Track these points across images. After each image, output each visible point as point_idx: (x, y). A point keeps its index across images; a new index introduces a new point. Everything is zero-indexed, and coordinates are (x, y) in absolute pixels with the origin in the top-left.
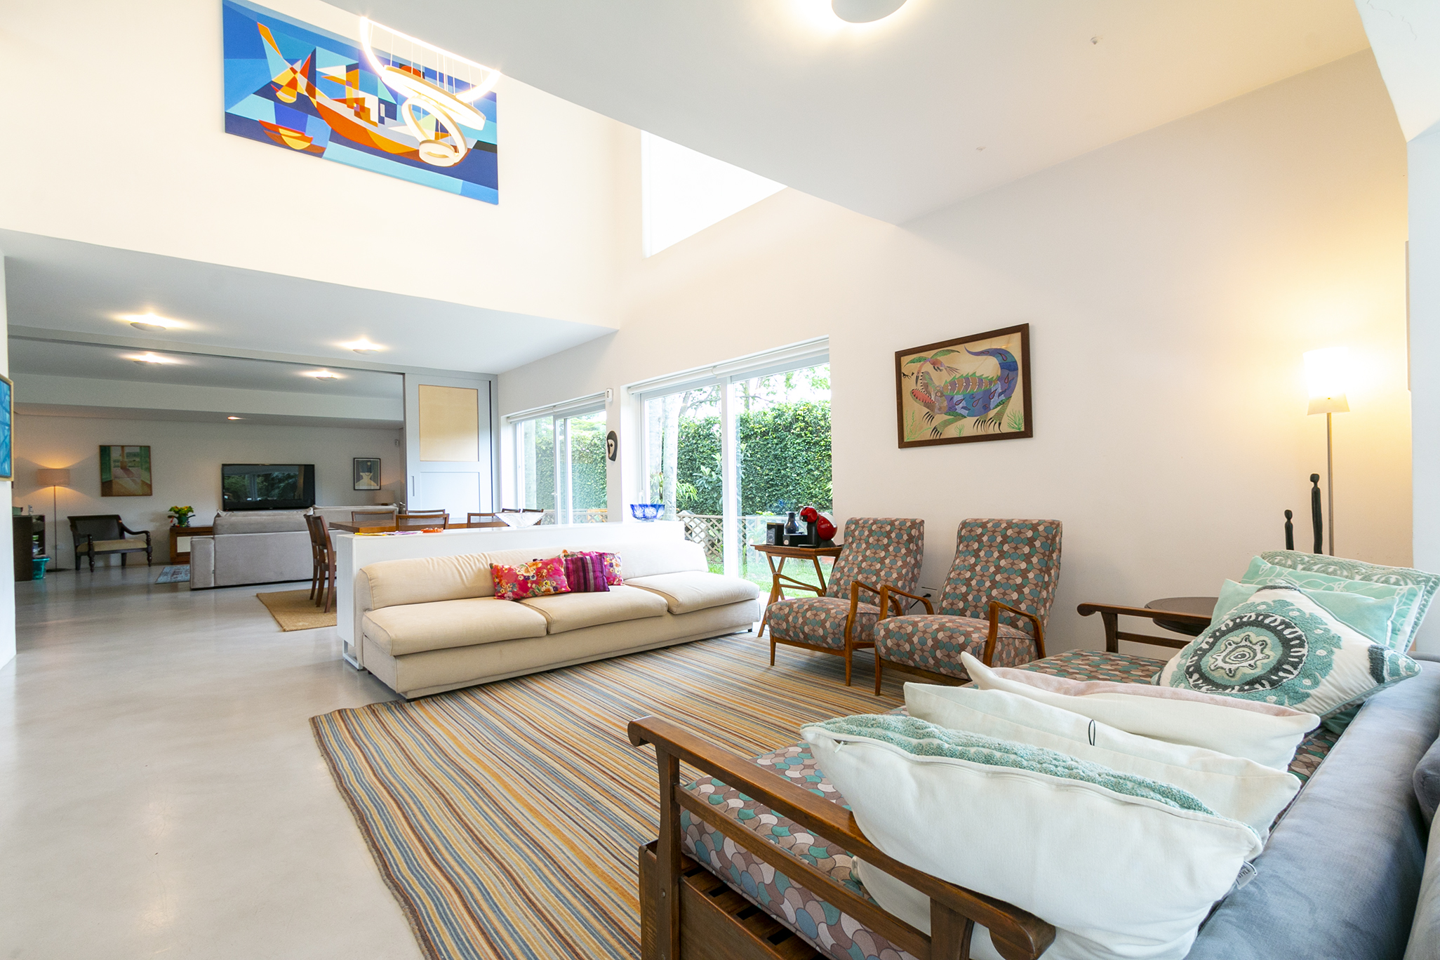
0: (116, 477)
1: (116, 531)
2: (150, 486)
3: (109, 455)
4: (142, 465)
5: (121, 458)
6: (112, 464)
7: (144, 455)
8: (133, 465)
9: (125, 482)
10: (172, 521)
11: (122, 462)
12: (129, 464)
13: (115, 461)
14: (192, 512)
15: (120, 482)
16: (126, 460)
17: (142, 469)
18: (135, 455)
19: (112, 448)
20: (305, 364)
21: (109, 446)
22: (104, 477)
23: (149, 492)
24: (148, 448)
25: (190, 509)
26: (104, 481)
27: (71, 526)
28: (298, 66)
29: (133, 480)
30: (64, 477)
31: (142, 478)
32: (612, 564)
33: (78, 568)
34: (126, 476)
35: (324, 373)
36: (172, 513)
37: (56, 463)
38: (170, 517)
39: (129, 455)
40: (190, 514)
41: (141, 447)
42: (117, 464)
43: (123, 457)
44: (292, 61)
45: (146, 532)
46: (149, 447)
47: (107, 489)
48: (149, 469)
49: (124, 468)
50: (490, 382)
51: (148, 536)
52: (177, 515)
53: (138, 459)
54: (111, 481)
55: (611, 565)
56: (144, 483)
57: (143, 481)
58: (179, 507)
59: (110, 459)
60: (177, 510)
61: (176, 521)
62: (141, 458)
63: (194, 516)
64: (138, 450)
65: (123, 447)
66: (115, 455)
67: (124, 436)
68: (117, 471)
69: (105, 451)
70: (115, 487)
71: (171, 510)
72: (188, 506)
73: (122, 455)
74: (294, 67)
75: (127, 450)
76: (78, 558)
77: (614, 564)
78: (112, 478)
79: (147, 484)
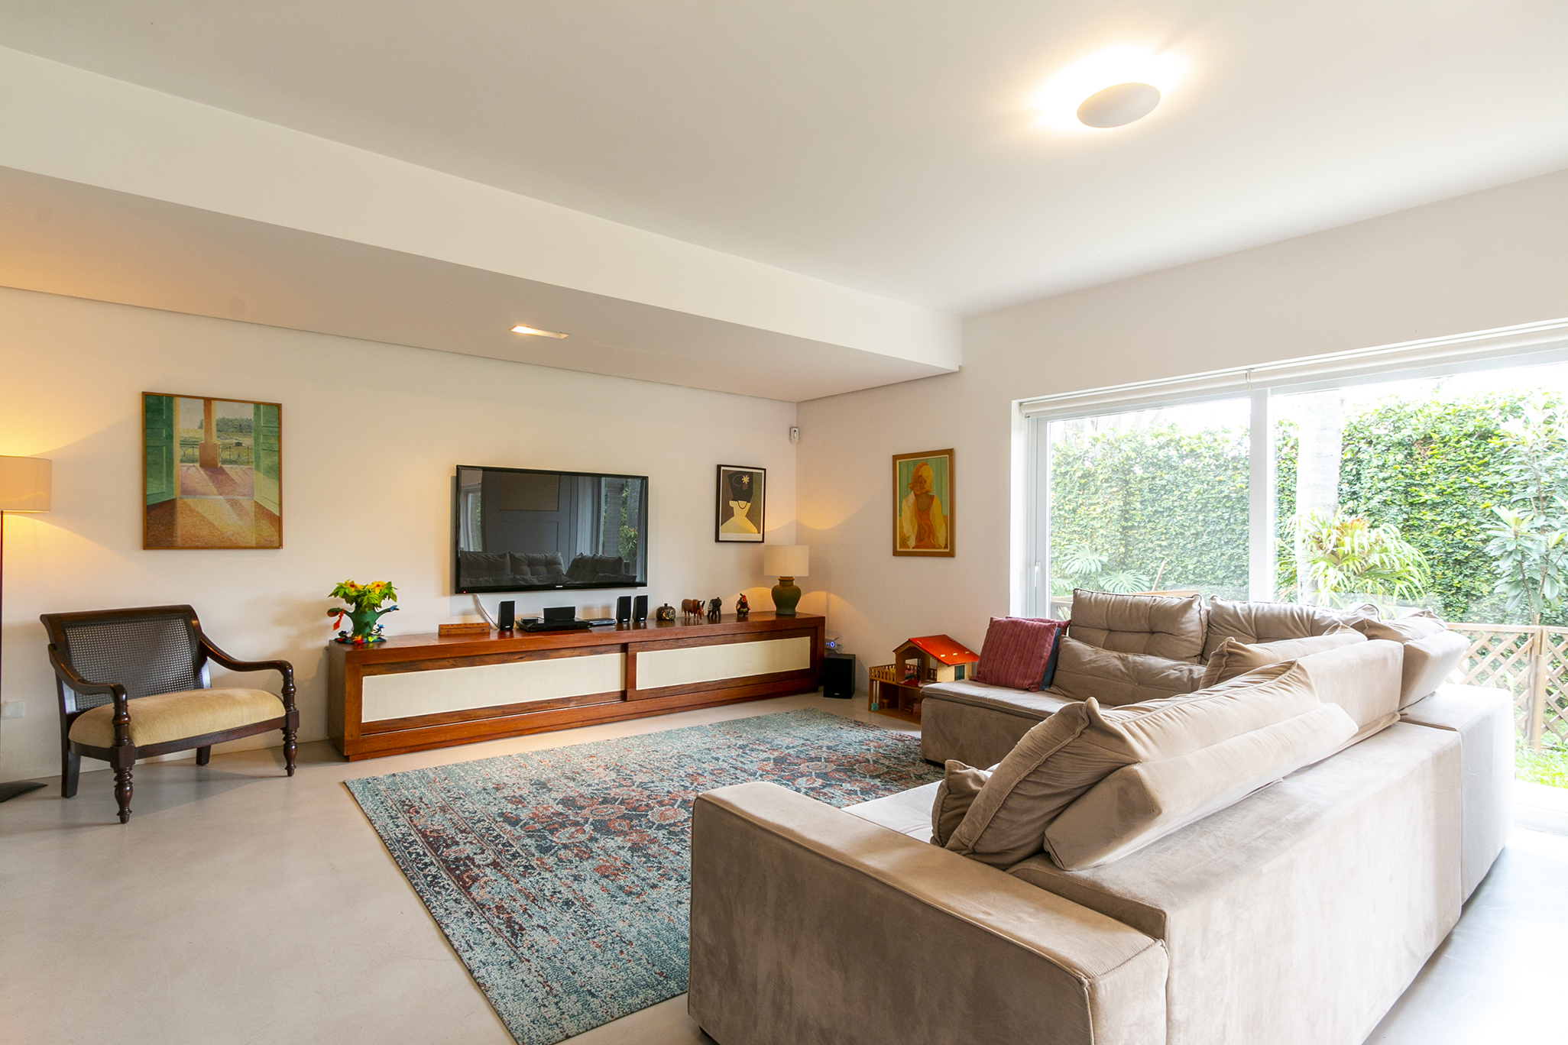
0: (186, 492)
1: (182, 656)
2: (277, 521)
3: (168, 424)
4: (257, 458)
5: (200, 435)
6: (178, 452)
8: (234, 457)
9: (210, 508)
10: (337, 625)
11: (203, 448)
12: (226, 455)
13: (185, 443)
14: (394, 597)
15: (199, 509)
16: (215, 440)
17: (258, 468)
18: (241, 428)
19: (178, 401)
21: (170, 398)
22: (152, 489)
23: (276, 537)
24: (275, 410)
25: (388, 592)
26: (151, 502)
27: (53, 648)
29: (234, 503)
31: (257, 498)
33: (69, 784)
34: (215, 490)
36: (338, 601)
38: (333, 612)
39: (225, 427)
40: (386, 604)
41: (257, 405)
42: (189, 451)
43: (208, 431)
45: (282, 667)
46: (279, 406)
47: (161, 527)
48: (276, 472)
49: (210, 465)
51: (288, 677)
52: (352, 608)
53: (248, 441)
54: (171, 503)
56: (261, 511)
57: (258, 506)
58: (358, 583)
59: (170, 436)
60: (352, 592)
61: (347, 625)
62: (256, 439)
63: (395, 608)
64: (247, 413)
65: (208, 401)
66: (187, 423)
68: (190, 474)
69: (157, 408)
70: (184, 524)
71: (336, 594)
72: (378, 580)
73: (205, 424)
75: (219, 412)
76: (71, 752)
78: (176, 494)
79: (270, 515)
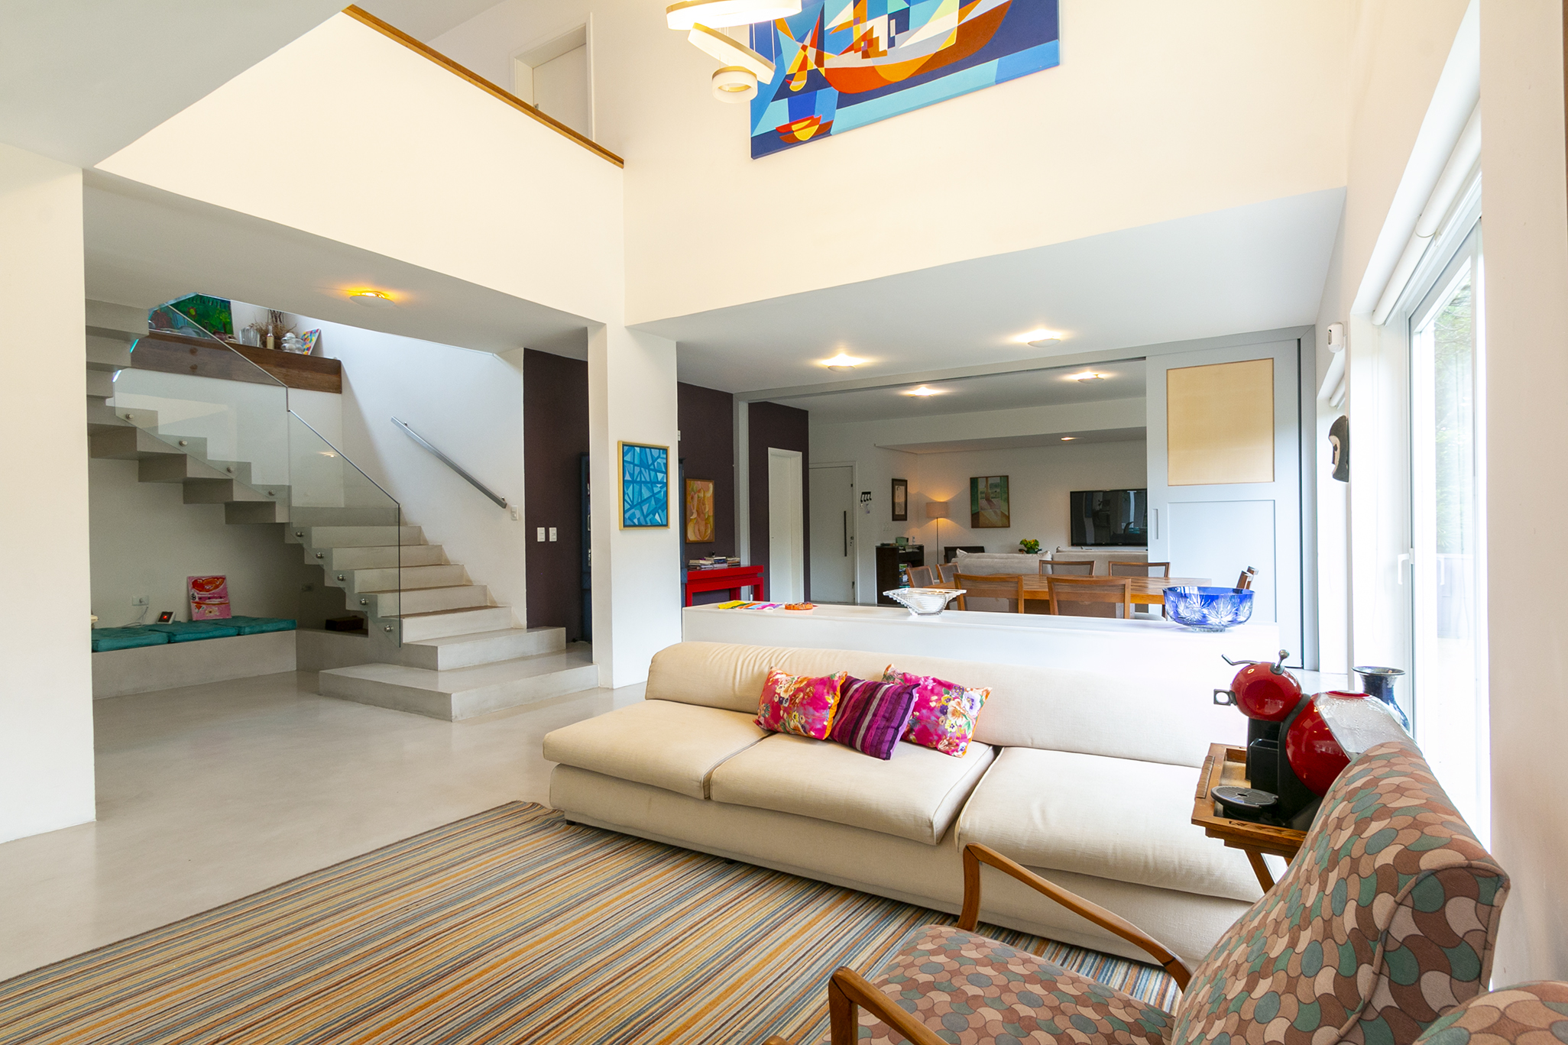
2: (1008, 518)
3: (977, 487)
6: (980, 496)
7: (1004, 483)
9: (989, 514)
12: (992, 495)
13: (981, 493)
14: (1039, 546)
18: (996, 486)
20: (1064, 367)
21: (977, 478)
23: (1007, 524)
27: (945, 556)
28: (807, 41)
30: (945, 510)
32: (946, 708)
35: (1087, 374)
36: (1022, 547)
37: (941, 497)
38: (1020, 551)
41: (1001, 477)
44: (801, 39)
47: (976, 521)
48: (1007, 500)
49: (988, 500)
50: (1299, 340)
52: (1026, 549)
53: (998, 490)
55: (944, 710)
58: (1028, 540)
60: (1025, 543)
64: (998, 480)
65: (987, 478)
66: (982, 486)
67: (988, 467)
68: (983, 503)
69: (974, 482)
70: (982, 520)
71: (1021, 544)
72: (1034, 539)
73: (986, 486)
74: (805, 43)
75: (990, 481)
77: (950, 709)
78: (979, 510)
